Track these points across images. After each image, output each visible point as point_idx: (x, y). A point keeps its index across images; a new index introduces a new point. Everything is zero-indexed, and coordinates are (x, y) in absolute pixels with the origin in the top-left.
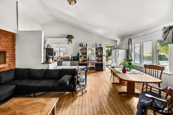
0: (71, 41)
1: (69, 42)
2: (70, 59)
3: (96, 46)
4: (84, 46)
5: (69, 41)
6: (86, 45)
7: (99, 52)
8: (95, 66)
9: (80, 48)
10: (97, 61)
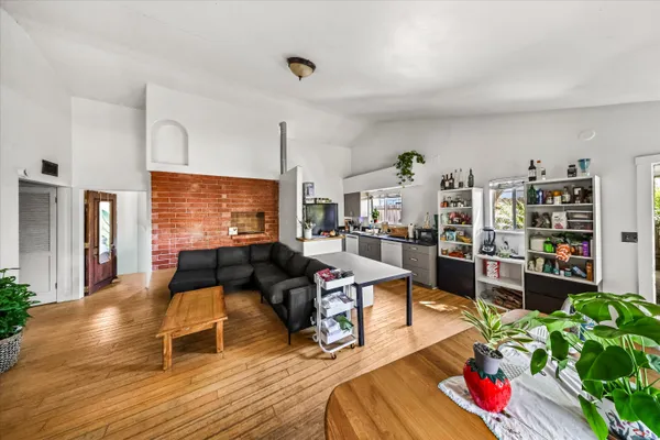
0: (409, 172)
1: (405, 177)
2: (411, 236)
3: (532, 179)
4: (461, 185)
5: (404, 174)
6: (471, 177)
7: (558, 209)
8: (521, 288)
9: (441, 195)
10: (540, 262)
